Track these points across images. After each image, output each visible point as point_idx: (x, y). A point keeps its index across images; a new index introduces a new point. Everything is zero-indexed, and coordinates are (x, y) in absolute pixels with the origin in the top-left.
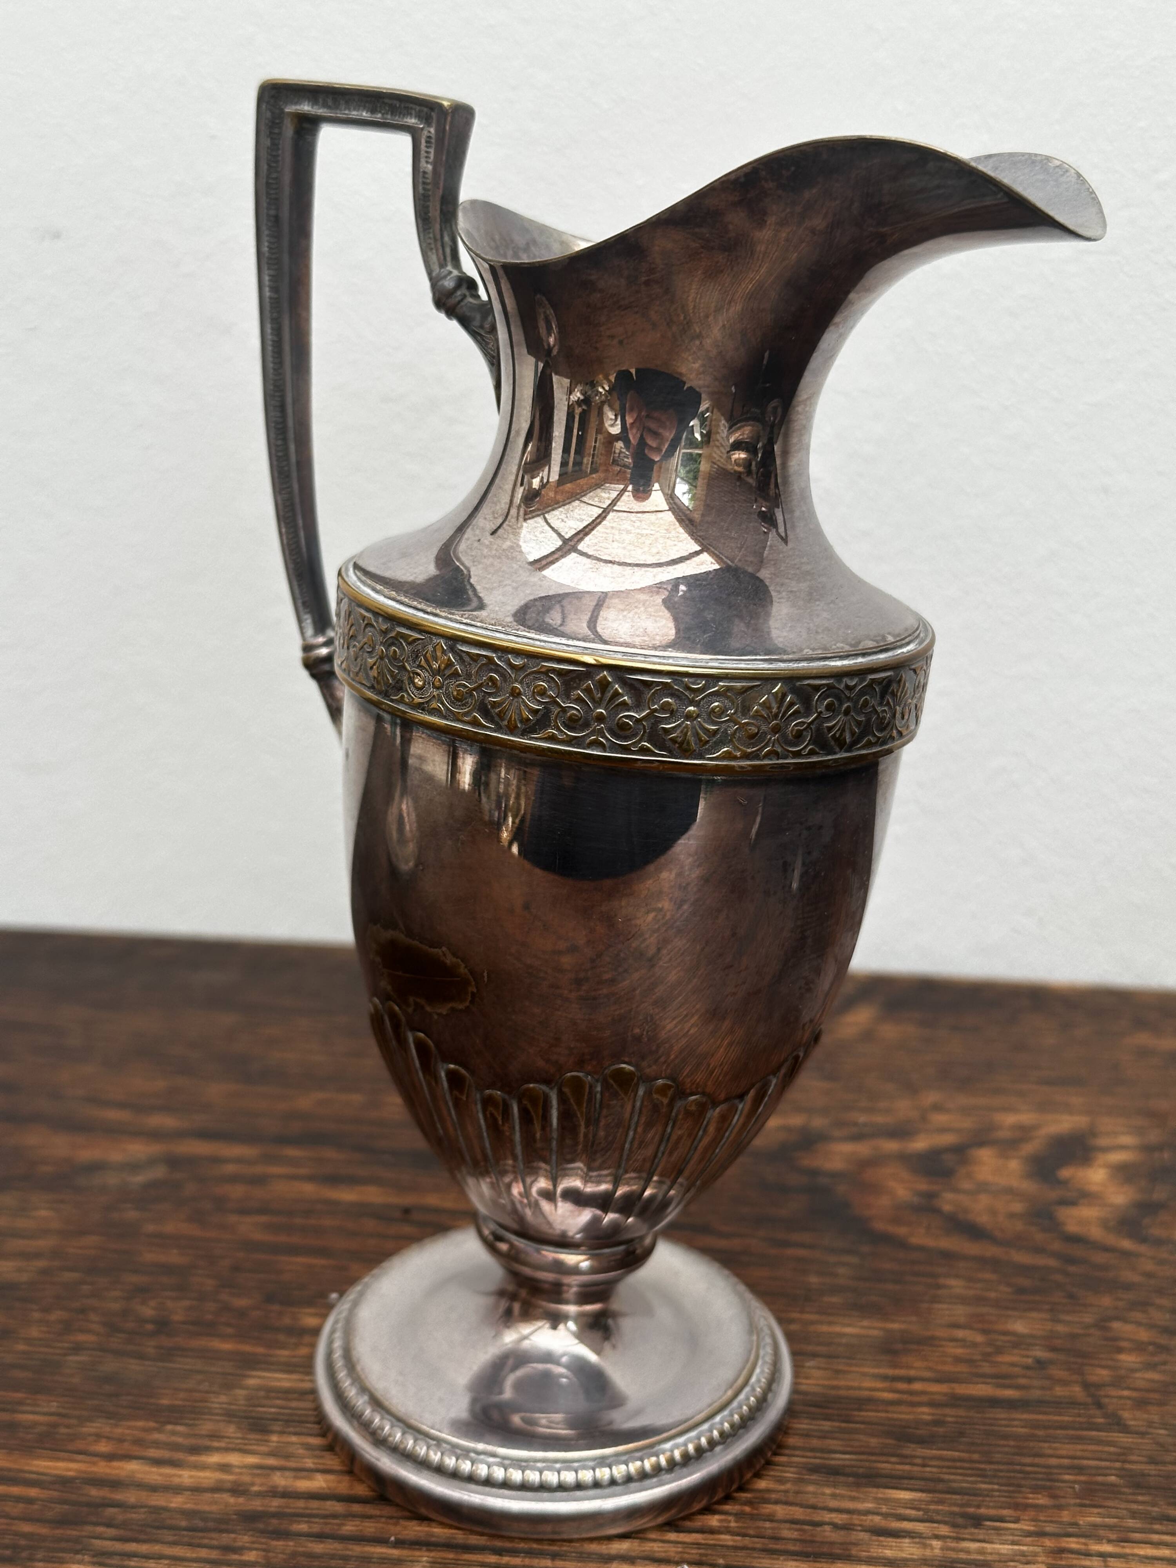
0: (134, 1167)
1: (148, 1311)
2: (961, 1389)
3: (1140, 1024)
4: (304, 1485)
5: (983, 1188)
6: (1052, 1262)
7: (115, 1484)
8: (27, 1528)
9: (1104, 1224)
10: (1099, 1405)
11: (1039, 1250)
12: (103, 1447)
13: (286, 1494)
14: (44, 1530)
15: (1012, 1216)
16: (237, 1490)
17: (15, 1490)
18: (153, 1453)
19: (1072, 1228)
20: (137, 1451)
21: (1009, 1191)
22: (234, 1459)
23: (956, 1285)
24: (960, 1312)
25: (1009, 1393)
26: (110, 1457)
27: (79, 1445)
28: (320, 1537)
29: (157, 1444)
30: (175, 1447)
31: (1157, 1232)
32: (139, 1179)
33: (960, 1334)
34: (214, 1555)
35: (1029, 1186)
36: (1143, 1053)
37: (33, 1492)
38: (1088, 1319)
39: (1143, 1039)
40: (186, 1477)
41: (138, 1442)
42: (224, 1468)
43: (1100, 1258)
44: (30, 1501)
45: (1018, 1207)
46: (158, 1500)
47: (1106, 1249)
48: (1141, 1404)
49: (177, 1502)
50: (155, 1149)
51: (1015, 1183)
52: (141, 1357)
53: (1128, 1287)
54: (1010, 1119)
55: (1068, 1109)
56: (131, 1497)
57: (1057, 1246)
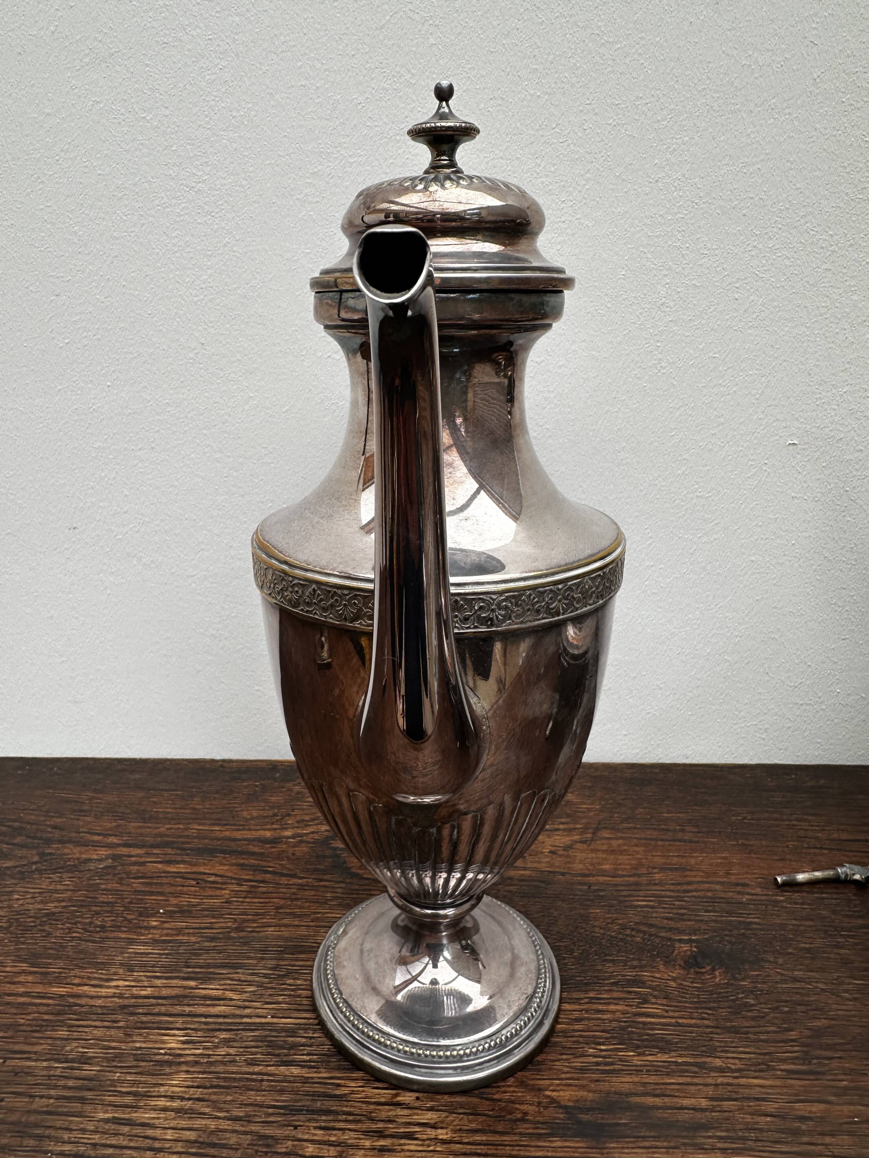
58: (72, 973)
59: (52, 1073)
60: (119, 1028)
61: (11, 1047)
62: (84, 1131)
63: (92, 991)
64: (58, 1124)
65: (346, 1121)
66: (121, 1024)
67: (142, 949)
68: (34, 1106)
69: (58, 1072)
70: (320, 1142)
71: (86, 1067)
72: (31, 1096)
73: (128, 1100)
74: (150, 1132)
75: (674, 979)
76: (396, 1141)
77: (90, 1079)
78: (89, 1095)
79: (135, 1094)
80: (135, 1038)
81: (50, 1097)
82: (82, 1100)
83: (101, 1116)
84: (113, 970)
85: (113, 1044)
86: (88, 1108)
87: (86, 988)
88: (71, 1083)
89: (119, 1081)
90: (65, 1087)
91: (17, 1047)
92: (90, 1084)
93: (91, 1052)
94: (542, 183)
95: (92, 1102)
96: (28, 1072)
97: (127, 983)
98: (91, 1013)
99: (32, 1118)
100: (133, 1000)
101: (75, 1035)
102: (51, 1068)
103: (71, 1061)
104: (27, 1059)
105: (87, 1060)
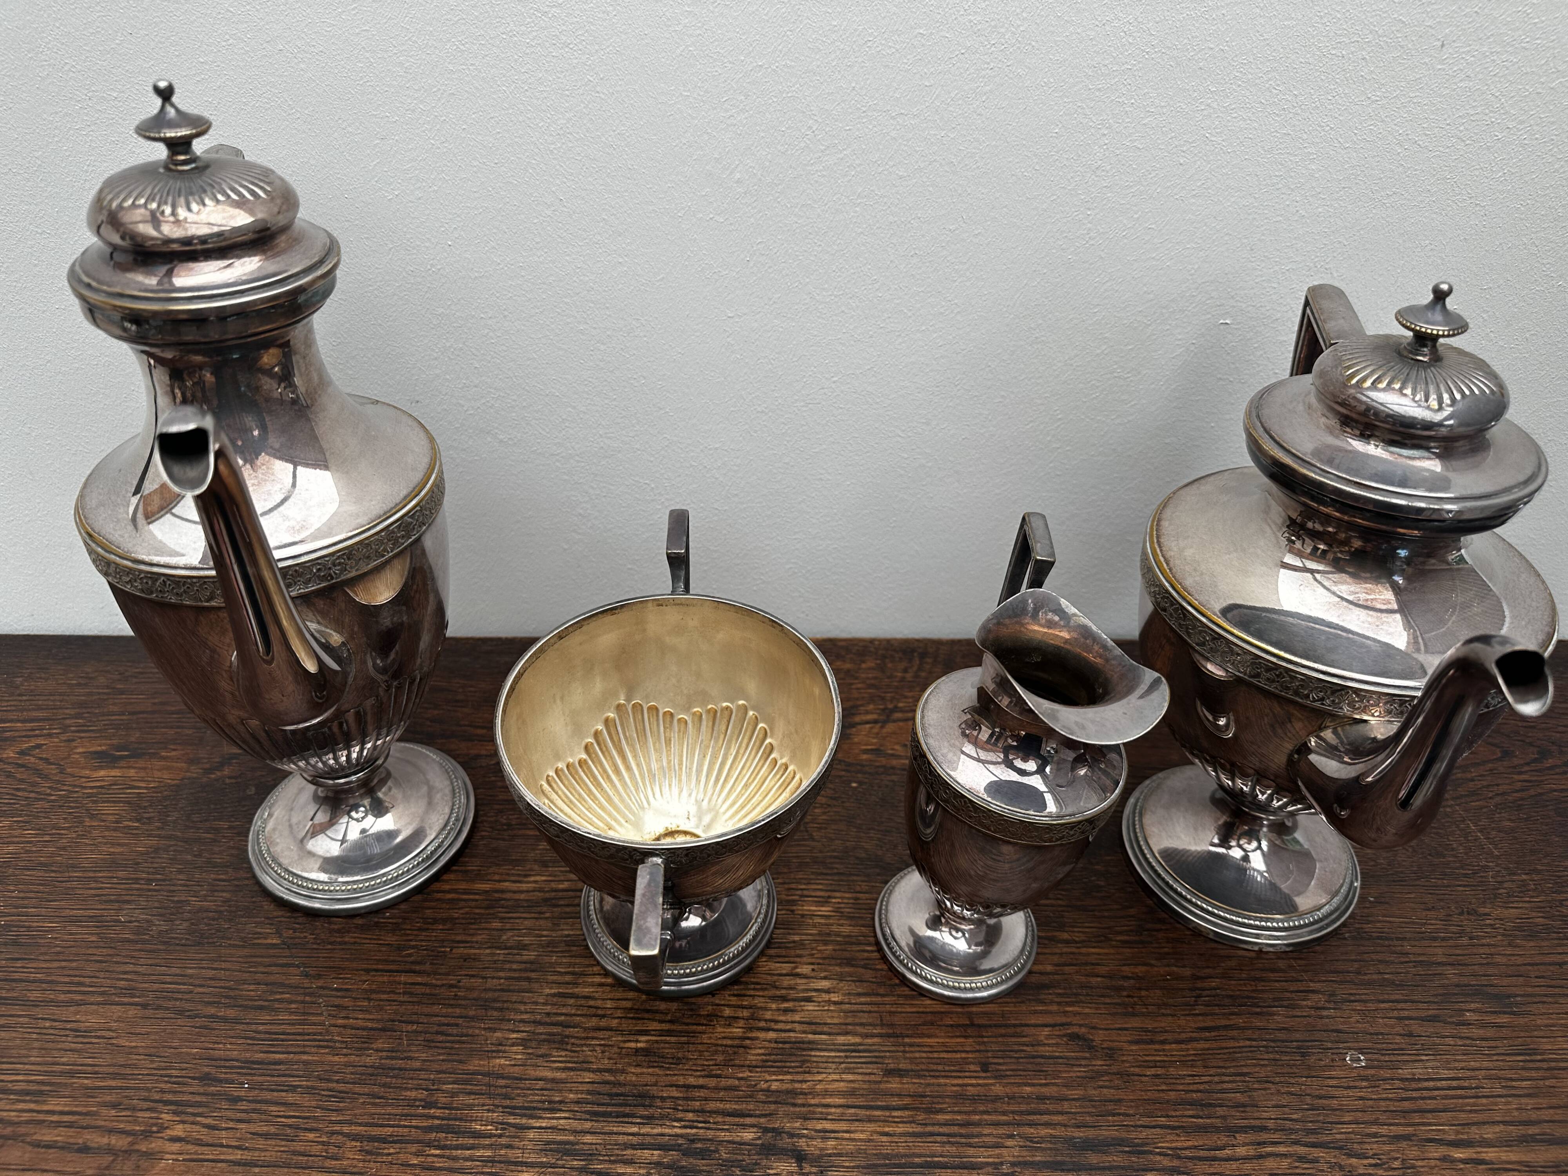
7: (503, 891)
8: (477, 911)
10: (807, 830)
12: (497, 877)
13: (556, 891)
14: (482, 911)
16: (541, 890)
17: (471, 897)
18: (513, 878)
20: (507, 878)
22: (538, 878)
26: (499, 881)
27: (489, 877)
28: (568, 905)
29: (513, 875)
30: (519, 875)
34: (536, 915)
37: (477, 897)
40: (524, 886)
41: (508, 874)
42: (536, 882)
44: (477, 900)
46: (517, 896)
48: (820, 829)
49: (522, 896)
52: (504, 840)
56: (508, 896)
58: (491, 870)
59: (496, 958)
60: (546, 918)
61: (453, 937)
62: (536, 1003)
63: (514, 886)
64: (514, 999)
65: (754, 989)
66: (548, 915)
68: (488, 985)
69: (501, 958)
70: (734, 1006)
71: (525, 953)
72: (483, 978)
73: (568, 978)
74: (591, 1003)
76: (797, 1004)
77: (531, 963)
78: (533, 975)
79: (573, 973)
80: (562, 927)
81: (500, 978)
82: (529, 979)
83: (548, 991)
84: (528, 867)
85: (545, 933)
86: (535, 986)
87: (507, 884)
88: (515, 966)
89: (556, 963)
90: (510, 970)
91: (459, 938)
92: (532, 967)
93: (526, 940)
95: (537, 980)
96: (476, 958)
97: (544, 878)
98: (517, 906)
99: (490, 995)
100: (553, 894)
101: (508, 926)
102: (494, 954)
103: (511, 948)
104: (471, 947)
105: (525, 947)
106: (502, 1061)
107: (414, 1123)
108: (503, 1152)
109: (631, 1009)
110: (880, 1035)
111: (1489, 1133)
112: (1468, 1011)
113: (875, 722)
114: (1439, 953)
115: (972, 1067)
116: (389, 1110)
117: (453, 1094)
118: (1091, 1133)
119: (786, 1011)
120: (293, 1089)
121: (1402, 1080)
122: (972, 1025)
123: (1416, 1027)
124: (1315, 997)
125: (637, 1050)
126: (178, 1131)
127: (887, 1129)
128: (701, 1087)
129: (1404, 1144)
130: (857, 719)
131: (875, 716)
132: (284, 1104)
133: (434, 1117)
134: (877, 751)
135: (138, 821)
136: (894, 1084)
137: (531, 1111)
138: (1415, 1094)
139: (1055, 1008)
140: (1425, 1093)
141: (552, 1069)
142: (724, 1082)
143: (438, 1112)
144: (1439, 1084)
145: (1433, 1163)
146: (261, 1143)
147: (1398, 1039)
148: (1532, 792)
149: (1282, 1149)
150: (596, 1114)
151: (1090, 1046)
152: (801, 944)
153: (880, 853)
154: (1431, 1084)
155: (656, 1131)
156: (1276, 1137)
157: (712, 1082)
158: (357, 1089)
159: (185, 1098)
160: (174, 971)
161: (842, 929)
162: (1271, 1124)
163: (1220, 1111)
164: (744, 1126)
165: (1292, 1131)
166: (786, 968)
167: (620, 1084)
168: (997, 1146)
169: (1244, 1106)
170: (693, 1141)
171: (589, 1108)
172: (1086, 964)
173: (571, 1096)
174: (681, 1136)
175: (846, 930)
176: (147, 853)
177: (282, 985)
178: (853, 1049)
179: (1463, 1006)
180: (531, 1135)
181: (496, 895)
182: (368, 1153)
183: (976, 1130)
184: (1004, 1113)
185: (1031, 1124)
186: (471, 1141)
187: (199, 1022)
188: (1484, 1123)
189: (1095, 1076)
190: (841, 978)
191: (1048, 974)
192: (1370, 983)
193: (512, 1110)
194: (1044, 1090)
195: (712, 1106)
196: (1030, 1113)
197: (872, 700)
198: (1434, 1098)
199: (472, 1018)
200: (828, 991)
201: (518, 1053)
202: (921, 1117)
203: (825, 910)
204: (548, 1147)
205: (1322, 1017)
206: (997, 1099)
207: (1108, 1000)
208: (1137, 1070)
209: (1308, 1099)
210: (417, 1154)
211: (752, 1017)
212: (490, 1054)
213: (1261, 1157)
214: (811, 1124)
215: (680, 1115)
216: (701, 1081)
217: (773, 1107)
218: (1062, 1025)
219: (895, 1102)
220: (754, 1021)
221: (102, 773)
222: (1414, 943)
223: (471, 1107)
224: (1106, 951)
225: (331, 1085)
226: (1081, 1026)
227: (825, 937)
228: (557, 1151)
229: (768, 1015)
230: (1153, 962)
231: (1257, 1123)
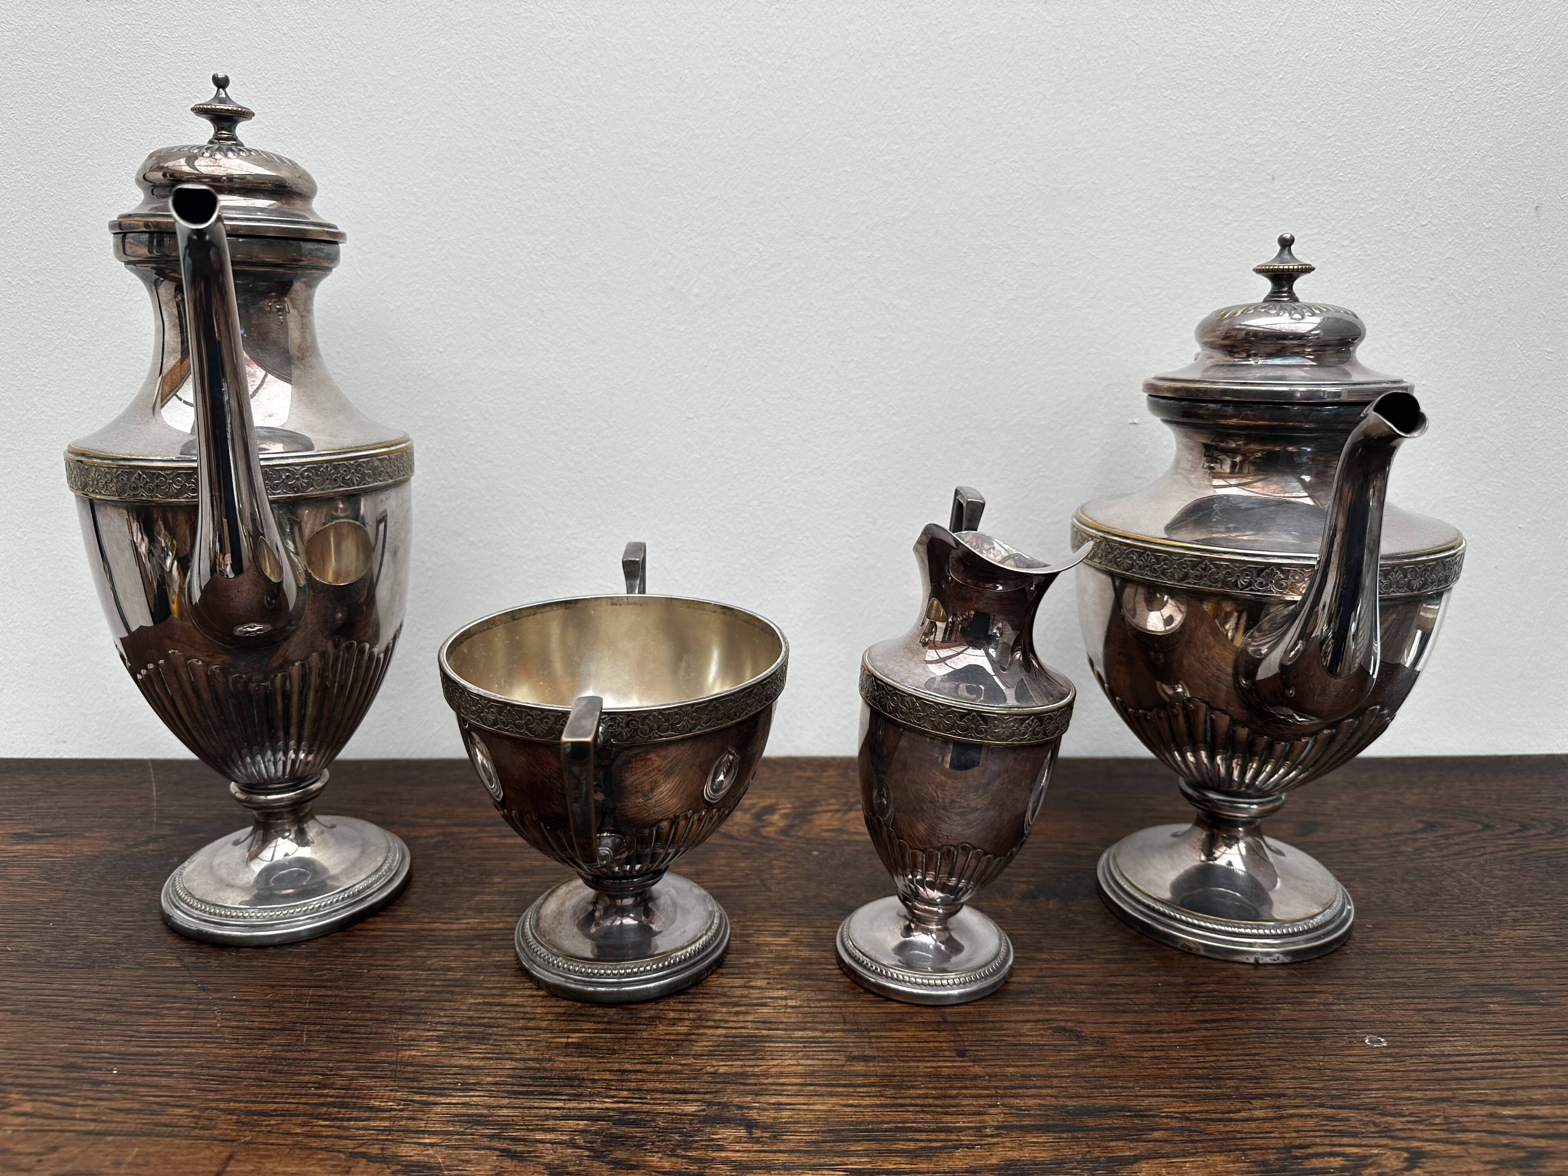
0: (432, 837)
1: (439, 880)
2: (719, 884)
3: (799, 768)
4: (495, 926)
5: (736, 824)
6: (756, 845)
7: (431, 930)
9: (776, 832)
10: (764, 885)
11: (752, 841)
12: (426, 920)
13: (489, 929)
14: (407, 944)
15: (744, 832)
16: (473, 929)
17: (397, 934)
18: (443, 921)
19: (765, 834)
20: (437, 920)
21: (745, 824)
22: (471, 921)
23: (723, 854)
24: (723, 862)
25: (736, 884)
26: (429, 923)
27: (418, 919)
28: (501, 940)
29: (444, 918)
30: (452, 918)
31: (793, 833)
32: (434, 841)
33: (722, 868)
34: (466, 947)
35: (752, 822)
36: (799, 777)
37: (403, 934)
38: (765, 861)
39: (800, 773)
40: (455, 926)
41: (439, 918)
42: (468, 923)
43: (772, 842)
44: (402, 936)
45: (747, 829)
46: (446, 933)
47: (775, 839)
48: (778, 884)
49: (452, 934)
50: (439, 831)
51: (748, 822)
52: (438, 894)
53: (780, 850)
54: (749, 802)
55: (770, 797)
56: (437, 933)
57: (759, 840)
59: (418, 977)
60: (477, 949)
61: (372, 962)
62: (458, 1010)
63: (445, 927)
64: (433, 1006)
65: (703, 998)
66: (478, 946)
67: (488, 898)
68: (406, 997)
69: (423, 977)
70: (680, 1011)
71: (450, 973)
72: (401, 991)
73: (495, 991)
75: (1010, 907)
76: (750, 1008)
77: (456, 980)
78: (457, 989)
79: (501, 988)
80: (491, 955)
81: (420, 992)
82: (452, 993)
83: (471, 1001)
84: (462, 912)
85: (474, 959)
86: (458, 997)
87: (436, 925)
88: (437, 983)
89: (484, 981)
90: (432, 986)
91: (379, 963)
92: (458, 983)
93: (453, 964)
94: (886, 161)
95: (461, 993)
96: (394, 977)
97: (477, 920)
98: (446, 940)
99: (407, 1004)
101: (434, 954)
102: (416, 975)
103: (435, 970)
104: (390, 970)
105: (450, 969)
106: (413, 1053)
107: (303, 1100)
108: (403, 1123)
109: (564, 1013)
110: (844, 1031)
111: (1538, 1094)
112: (1491, 1003)
113: (837, 811)
114: (1450, 963)
115: (947, 1053)
116: (277, 1090)
117: (352, 1078)
118: (1085, 1102)
119: (737, 1013)
120: (170, 1074)
121: (1430, 1056)
122: (946, 1022)
123: (1436, 1016)
124: (1323, 996)
125: (568, 1044)
126: (27, 1107)
127: (851, 1102)
128: (639, 1071)
129: (1444, 1105)
130: (819, 809)
131: (836, 807)
132: (156, 1086)
133: (326, 1096)
134: (840, 831)
135: (46, 879)
136: (859, 1067)
137: (441, 1091)
138: (1447, 1066)
139: (1037, 1008)
140: (1458, 1065)
141: (469, 1058)
142: (664, 1067)
143: (333, 1092)
144: (1472, 1058)
145: (1480, 1119)
146: (121, 1117)
147: (1419, 1025)
148: (1520, 851)
149: (1305, 1111)
150: (514, 1093)
151: (1078, 1036)
152: (757, 965)
153: (842, 900)
154: (1464, 1058)
155: (583, 1106)
156: (1298, 1101)
157: (653, 1068)
158: (242, 1074)
159: (42, 1081)
160: (55, 986)
161: (800, 953)
162: (1289, 1092)
163: (1230, 1083)
164: (686, 1101)
165: (1314, 1097)
166: (739, 982)
167: (545, 1070)
168: (979, 1113)
169: (1256, 1078)
170: (626, 1113)
171: (509, 1088)
172: (1069, 976)
173: (489, 1079)
174: (613, 1109)
175: (805, 953)
176: (51, 902)
177: (175, 997)
178: (814, 1041)
179: (1486, 1000)
180: (438, 1109)
181: (424, 933)
182: (244, 1124)
183: (953, 1102)
184: (985, 1088)
185: (1016, 1096)
186: (367, 1114)
187: (73, 1024)
188: (1530, 1087)
189: (1088, 1058)
190: (799, 988)
191: (1030, 983)
192: (1379, 985)
193: (420, 1091)
194: (1028, 1070)
195: (651, 1085)
196: (1013, 1088)
197: (834, 796)
198: (1470, 1069)
199: (384, 1021)
200: (785, 998)
201: (433, 1048)
202: (890, 1092)
203: (783, 940)
204: (455, 1119)
205: (1333, 1011)
206: (976, 1077)
207: (1094, 1002)
208: (1133, 1053)
209: (1328, 1072)
210: (302, 1125)
211: (700, 1019)
212: (399, 1048)
213: (1281, 1117)
214: (762, 1099)
215: (612, 1093)
216: (638, 1067)
217: (720, 1086)
218: (1047, 1020)
219: (860, 1080)
220: (701, 1020)
221: (19, 847)
222: (1420, 956)
223: (370, 1088)
224: (1090, 966)
225: (212, 1072)
226: (1066, 1021)
227: (781, 959)
228: (468, 1122)
229: (717, 1017)
230: (1142, 973)
231: (1275, 1091)
